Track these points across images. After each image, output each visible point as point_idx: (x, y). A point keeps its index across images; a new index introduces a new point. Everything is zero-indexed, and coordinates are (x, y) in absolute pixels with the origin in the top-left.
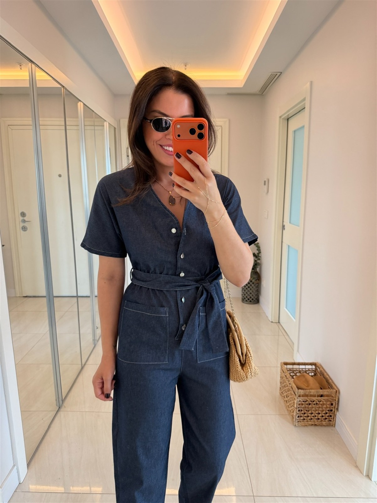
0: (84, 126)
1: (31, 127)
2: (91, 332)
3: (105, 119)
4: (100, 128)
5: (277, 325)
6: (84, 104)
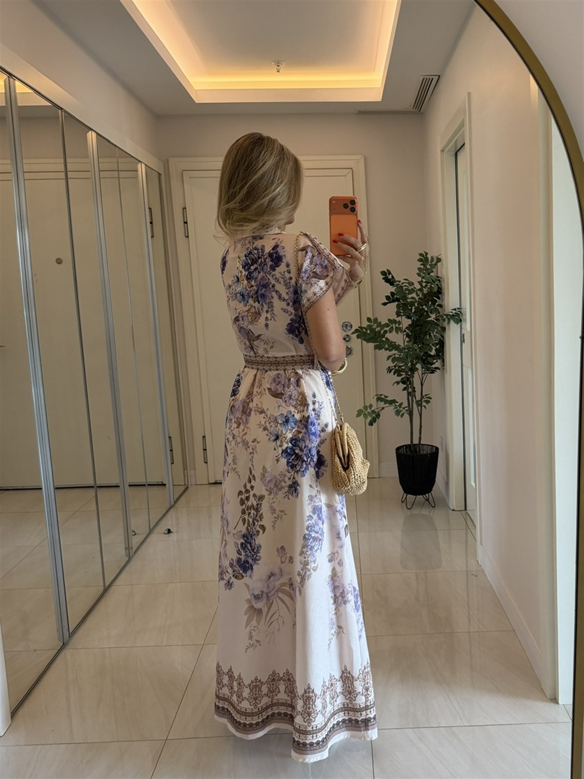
0: (100, 171)
3: (138, 158)
5: (462, 514)
6: (98, 134)
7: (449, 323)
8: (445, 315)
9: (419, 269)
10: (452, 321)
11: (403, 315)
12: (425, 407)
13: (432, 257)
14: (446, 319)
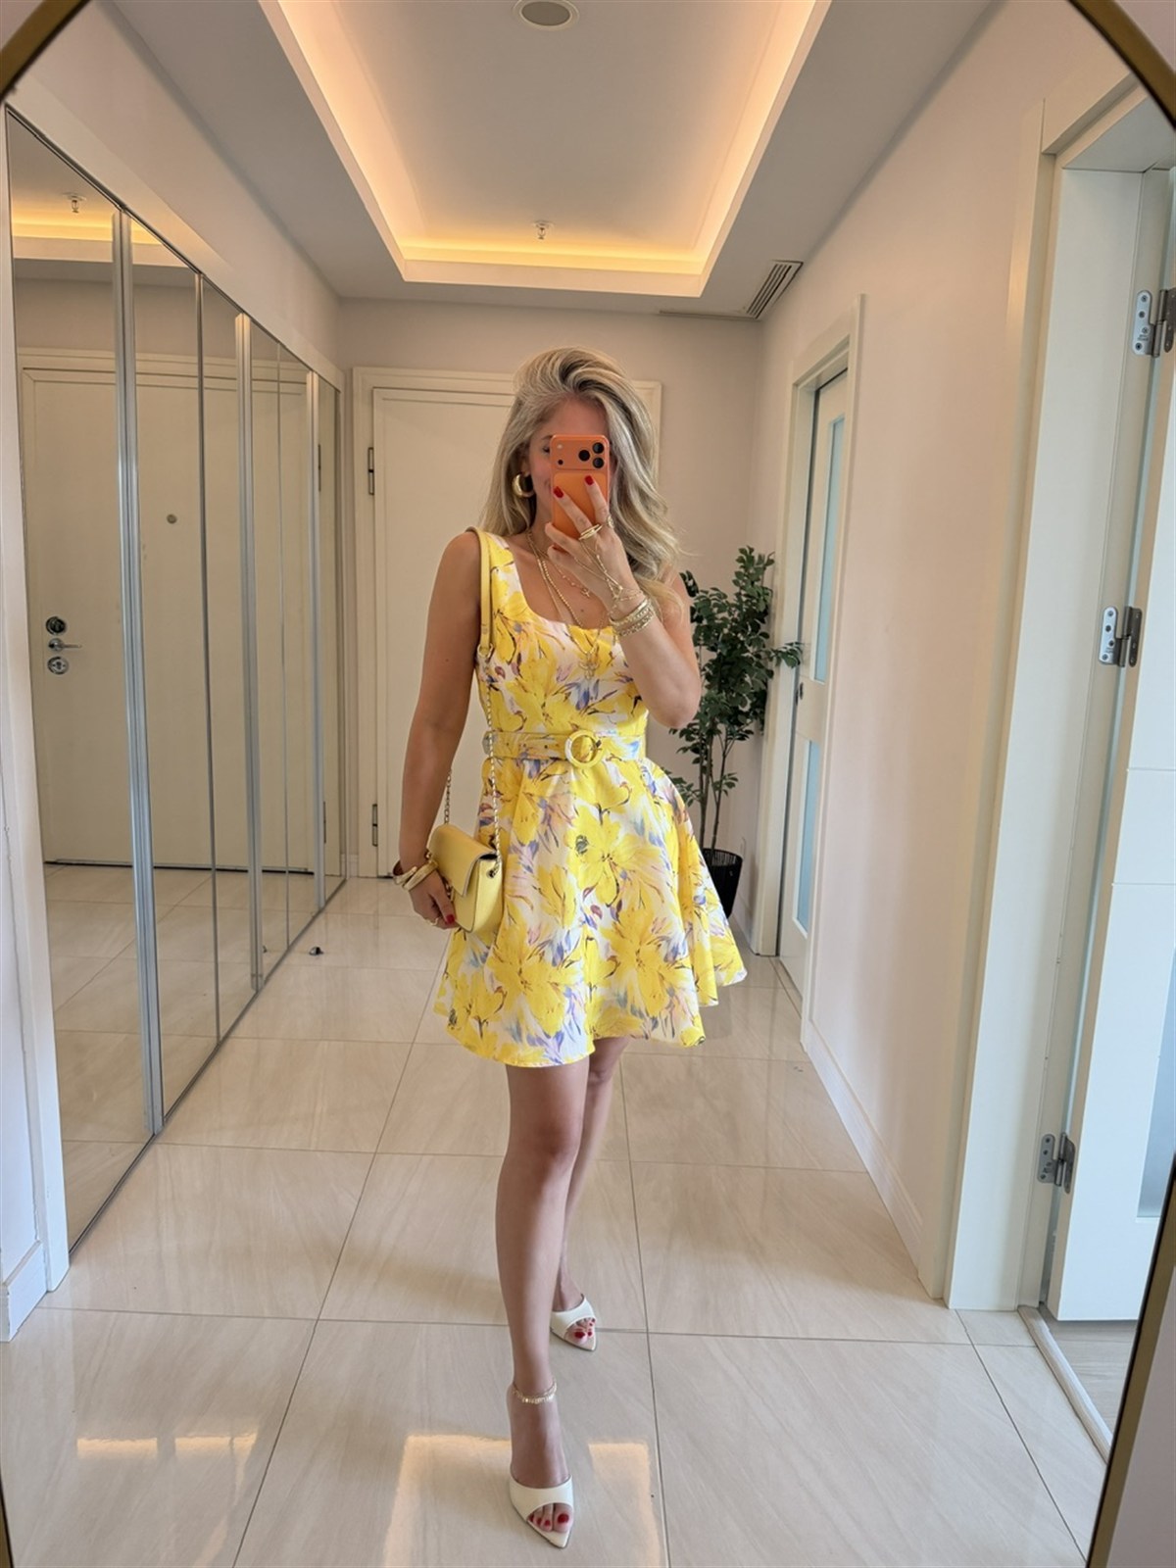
0: (252, 380)
1: (111, 378)
2: (249, 961)
3: (309, 365)
4: (293, 388)
5: (771, 962)
6: (253, 321)
7: (778, 664)
8: (774, 651)
9: (738, 574)
10: (783, 662)
11: (704, 645)
12: (726, 792)
13: (760, 557)
14: (775, 658)
